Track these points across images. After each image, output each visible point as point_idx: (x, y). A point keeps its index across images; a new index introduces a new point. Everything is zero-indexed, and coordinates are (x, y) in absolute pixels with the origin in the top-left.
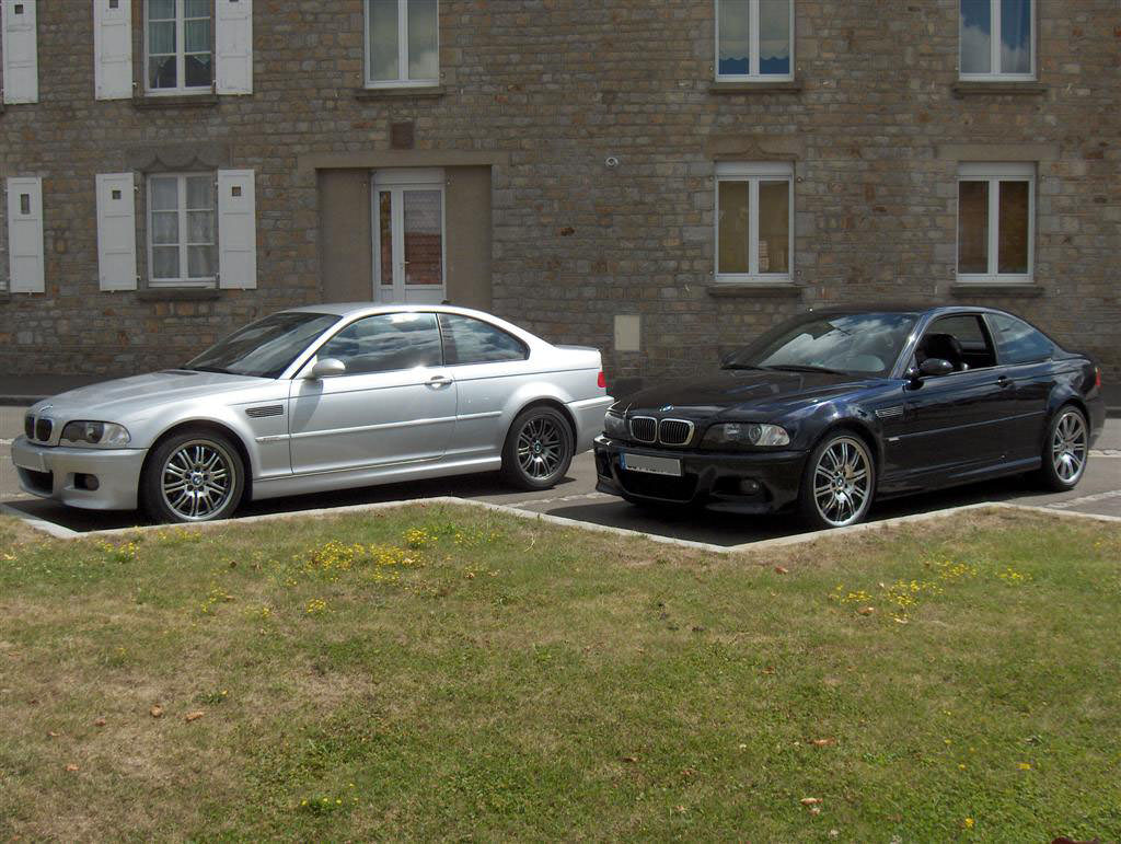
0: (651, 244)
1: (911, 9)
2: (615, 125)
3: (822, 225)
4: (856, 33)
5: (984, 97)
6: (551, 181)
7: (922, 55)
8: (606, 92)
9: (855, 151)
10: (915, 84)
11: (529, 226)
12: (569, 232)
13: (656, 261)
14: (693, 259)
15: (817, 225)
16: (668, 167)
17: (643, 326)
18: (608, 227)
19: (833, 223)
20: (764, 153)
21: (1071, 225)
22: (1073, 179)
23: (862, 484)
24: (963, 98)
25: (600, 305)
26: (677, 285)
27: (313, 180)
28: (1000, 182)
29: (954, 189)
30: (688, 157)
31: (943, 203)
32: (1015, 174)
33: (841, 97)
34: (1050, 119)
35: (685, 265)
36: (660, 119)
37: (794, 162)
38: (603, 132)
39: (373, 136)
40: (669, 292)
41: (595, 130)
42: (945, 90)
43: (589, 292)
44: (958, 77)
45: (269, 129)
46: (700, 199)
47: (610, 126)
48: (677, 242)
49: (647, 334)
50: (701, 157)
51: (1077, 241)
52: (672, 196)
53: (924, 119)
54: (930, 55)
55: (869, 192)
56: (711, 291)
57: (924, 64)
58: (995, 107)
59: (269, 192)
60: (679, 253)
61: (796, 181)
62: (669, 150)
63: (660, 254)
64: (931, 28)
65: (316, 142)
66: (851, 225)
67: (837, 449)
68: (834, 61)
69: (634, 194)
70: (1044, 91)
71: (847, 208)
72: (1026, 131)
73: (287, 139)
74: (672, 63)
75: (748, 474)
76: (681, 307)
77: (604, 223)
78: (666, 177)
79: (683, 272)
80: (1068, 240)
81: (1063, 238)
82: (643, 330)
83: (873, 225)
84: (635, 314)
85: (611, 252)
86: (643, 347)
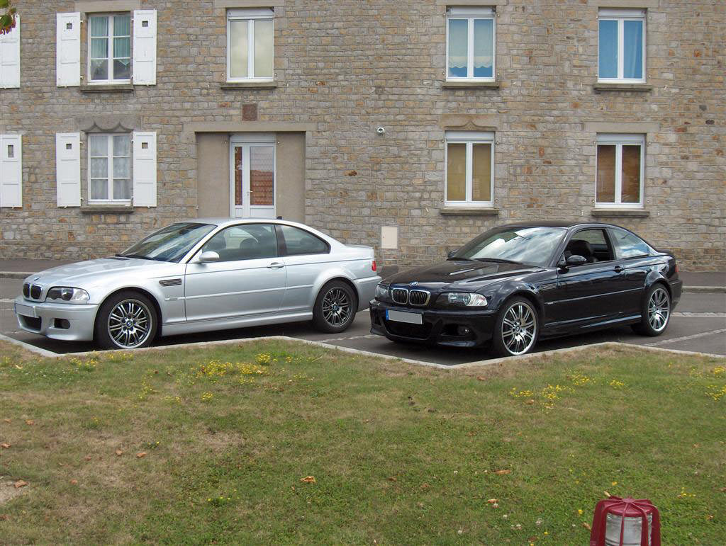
0: (406, 182)
1: (568, 38)
2: (383, 108)
3: (512, 171)
4: (534, 53)
5: (612, 93)
6: (343, 142)
7: (575, 66)
8: (378, 87)
9: (532, 125)
10: (570, 84)
11: (329, 170)
12: (353, 174)
13: (408, 193)
14: (430, 192)
15: (509, 172)
16: (416, 135)
17: (399, 230)
18: (377, 171)
19: (519, 171)
20: (476, 126)
21: (667, 172)
22: (667, 144)
23: (530, 330)
24: (599, 94)
25: (372, 220)
26: (420, 208)
27: (194, 139)
28: (623, 146)
29: (594, 150)
30: (429, 128)
31: (587, 158)
32: (632, 141)
33: (524, 92)
34: (654, 107)
35: (426, 196)
36: (411, 104)
37: (494, 132)
38: (376, 111)
39: (232, 112)
40: (416, 212)
41: (370, 110)
42: (589, 88)
43: (366, 212)
44: (597, 81)
45: (166, 106)
46: (436, 154)
47: (380, 108)
48: (421, 181)
49: (402, 238)
50: (436, 128)
51: (670, 183)
52: (419, 152)
53: (576, 106)
54: (580, 67)
55: (541, 152)
56: (443, 212)
57: (576, 72)
58: (620, 99)
59: (166, 146)
60: (422, 187)
61: (496, 144)
62: (417, 123)
63: (411, 188)
64: (581, 50)
65: (195, 116)
66: (530, 172)
67: (516, 309)
68: (521, 70)
69: (395, 150)
70: (650, 89)
71: (527, 161)
72: (640, 115)
73: (178, 113)
74: (419, 70)
75: (463, 323)
76: (423, 221)
77: (375, 168)
78: (414, 140)
79: (424, 200)
80: (665, 182)
81: (662, 181)
82: (399, 236)
83: (543, 172)
84: (395, 226)
85: (380, 187)
86: (399, 247)
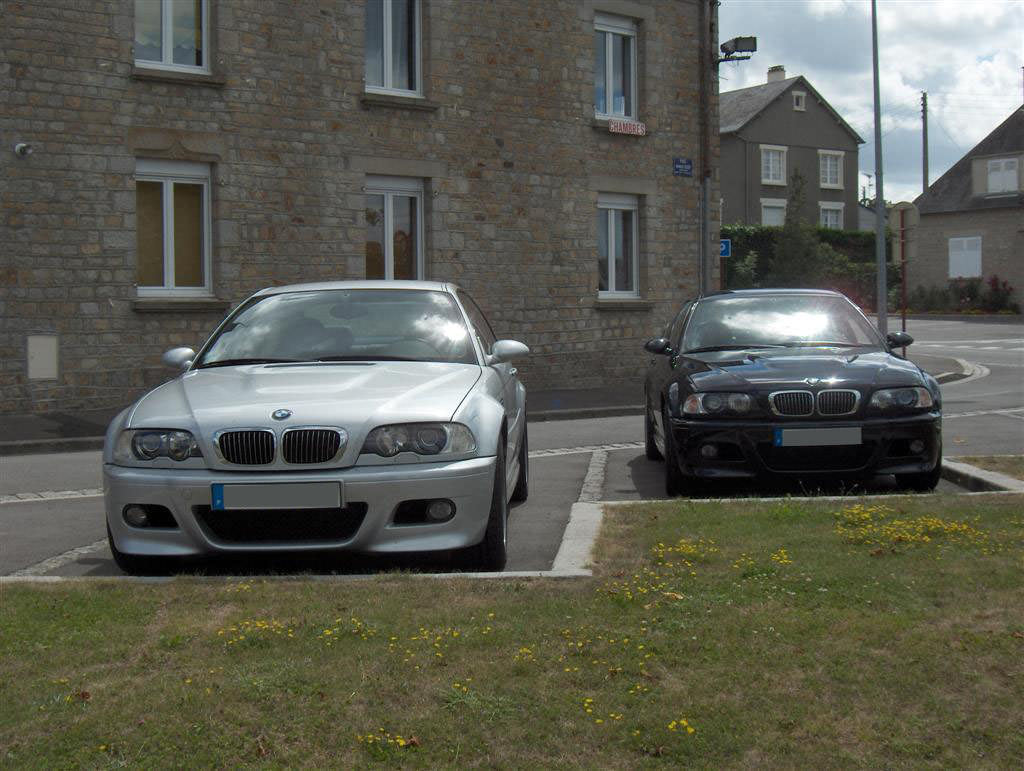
0: (71, 250)
1: (323, 12)
2: (24, 105)
3: (245, 235)
4: (275, 31)
5: (386, 110)
7: (333, 61)
8: (15, 64)
9: (274, 155)
10: (327, 91)
13: (74, 271)
14: (114, 269)
15: (241, 235)
16: (87, 163)
17: (61, 343)
18: (16, 228)
20: (187, 152)
21: (458, 240)
22: (457, 196)
24: (368, 109)
25: (10, 323)
26: (96, 299)
28: (395, 197)
30: (108, 150)
31: (353, 215)
32: (407, 189)
33: (262, 97)
34: (440, 136)
35: (107, 277)
36: (77, 102)
37: (214, 164)
38: (12, 112)
40: (89, 308)
42: (353, 100)
44: (364, 88)
46: (120, 200)
47: (18, 105)
48: (97, 248)
49: (66, 359)
50: (122, 152)
51: (464, 256)
52: (92, 194)
53: (336, 127)
54: (341, 62)
55: (288, 201)
56: (134, 307)
57: (334, 70)
58: (395, 121)
60: (100, 261)
61: (215, 185)
62: (87, 139)
63: (79, 262)
64: (341, 36)
66: (272, 236)
68: (255, 58)
69: (48, 188)
70: (436, 109)
71: (268, 218)
72: (421, 148)
74: (90, 39)
76: (102, 325)
77: (13, 223)
78: (84, 172)
79: (103, 284)
80: (457, 255)
81: (451, 254)
82: (61, 353)
83: (292, 236)
84: (51, 334)
85: (23, 259)
86: (61, 374)
